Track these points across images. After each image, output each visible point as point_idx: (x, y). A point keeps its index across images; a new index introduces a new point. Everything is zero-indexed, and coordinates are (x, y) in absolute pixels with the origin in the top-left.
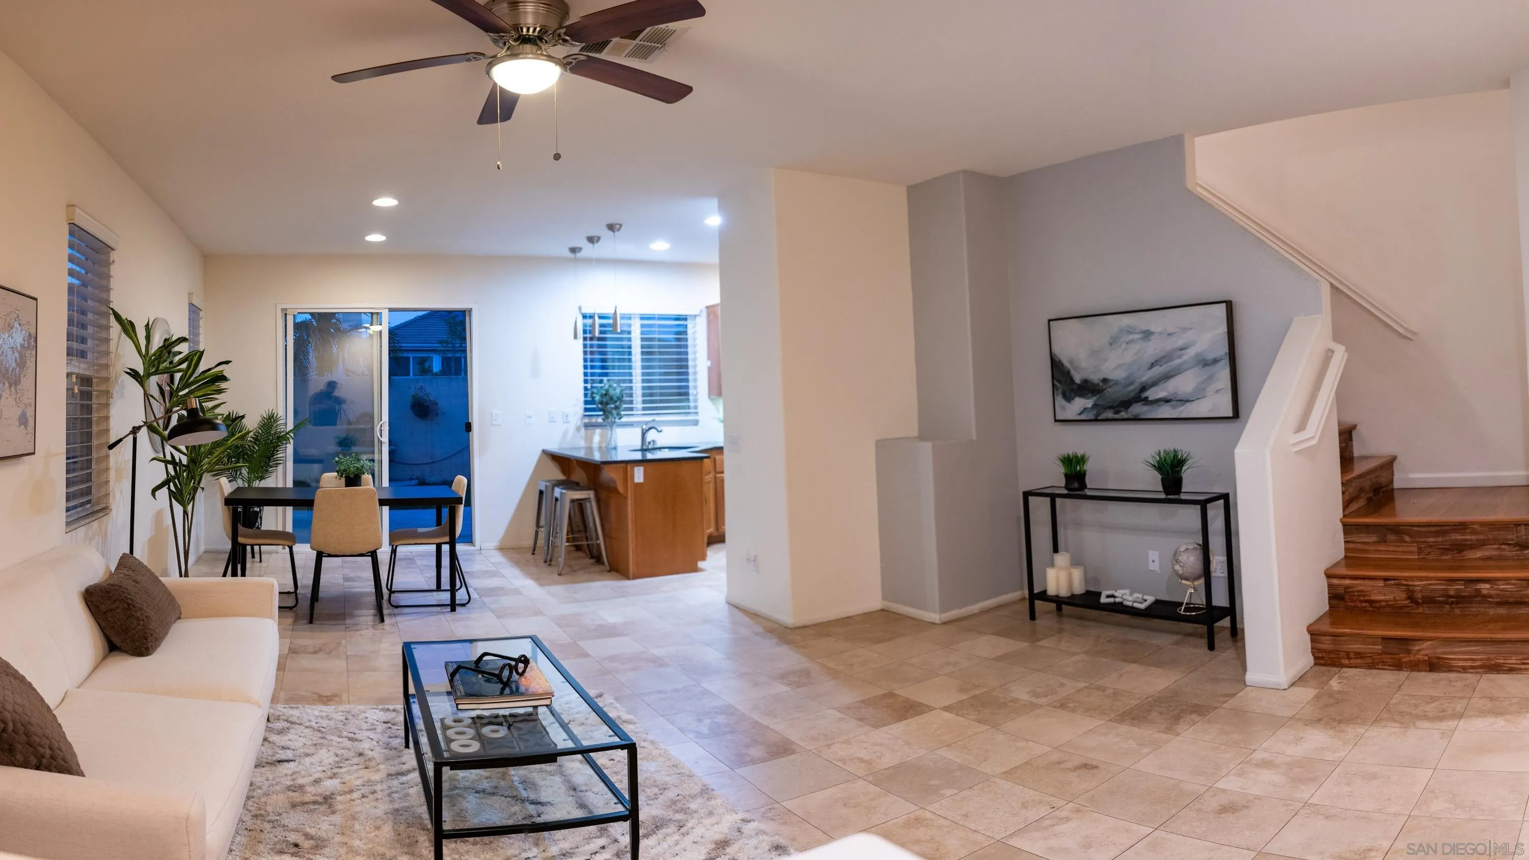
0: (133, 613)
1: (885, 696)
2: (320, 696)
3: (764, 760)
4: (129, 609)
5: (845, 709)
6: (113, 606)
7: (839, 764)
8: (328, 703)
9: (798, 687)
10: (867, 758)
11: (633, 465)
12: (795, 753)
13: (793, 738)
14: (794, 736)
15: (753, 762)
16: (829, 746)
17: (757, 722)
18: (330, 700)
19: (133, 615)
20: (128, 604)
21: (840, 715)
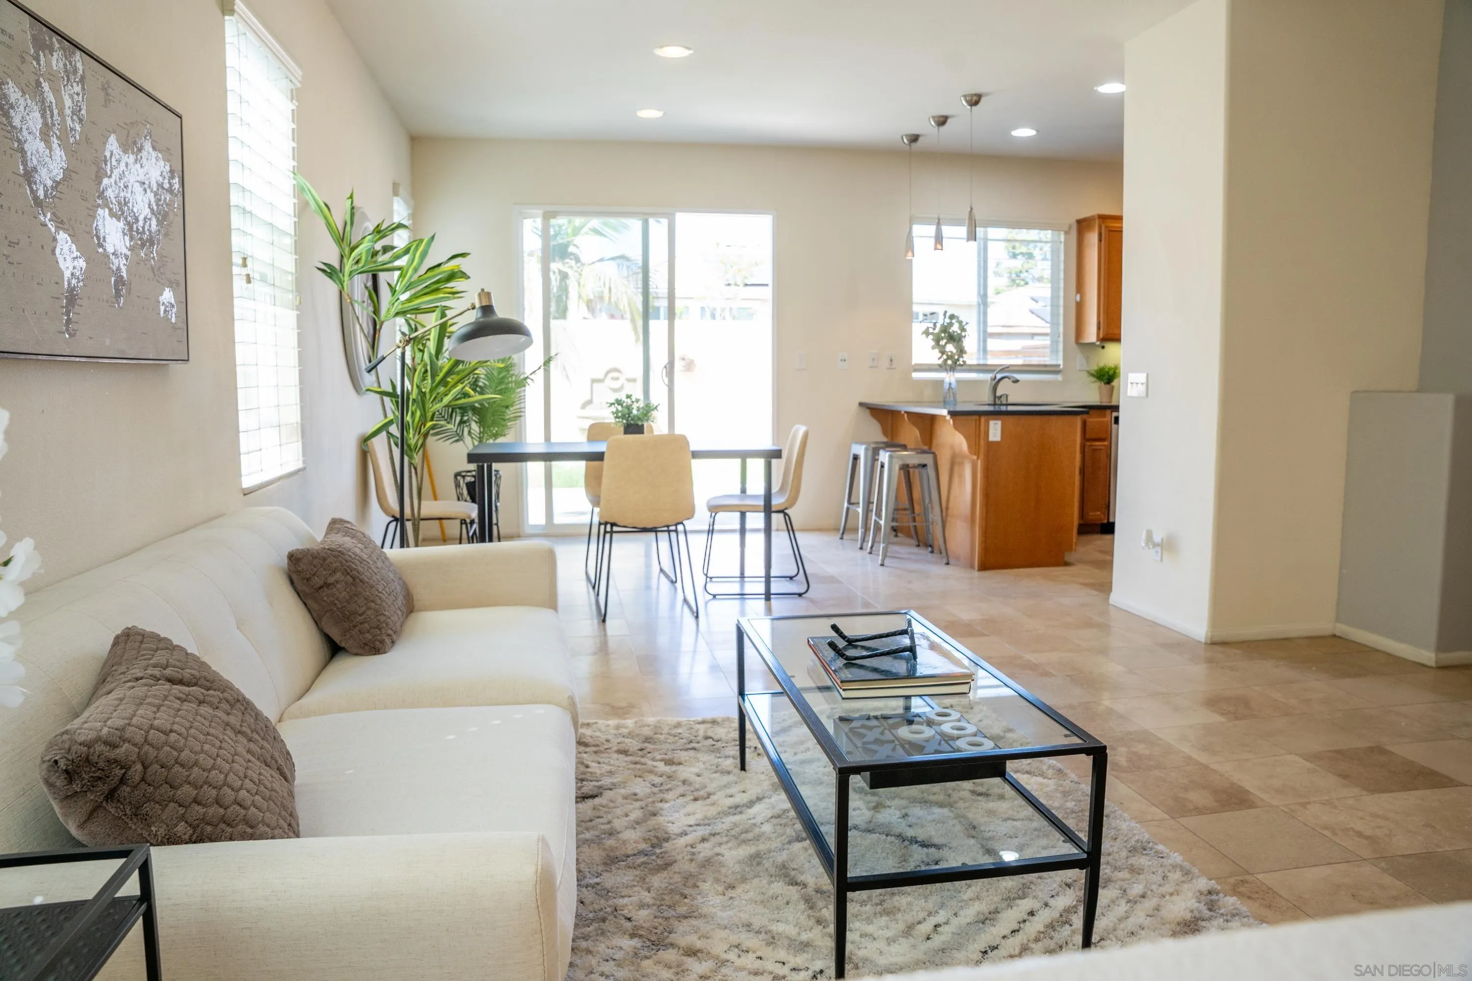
0: (359, 589)
1: (1371, 750)
2: (613, 708)
3: (1213, 811)
4: (354, 584)
5: (1314, 757)
6: (331, 580)
7: (1326, 833)
8: (626, 716)
9: (1237, 718)
10: (1368, 832)
11: (987, 417)
12: (1256, 807)
13: (1248, 787)
14: (1248, 782)
15: (1200, 811)
16: (1304, 805)
17: (1190, 758)
18: (628, 713)
19: (360, 593)
20: (354, 579)
21: (1308, 765)
